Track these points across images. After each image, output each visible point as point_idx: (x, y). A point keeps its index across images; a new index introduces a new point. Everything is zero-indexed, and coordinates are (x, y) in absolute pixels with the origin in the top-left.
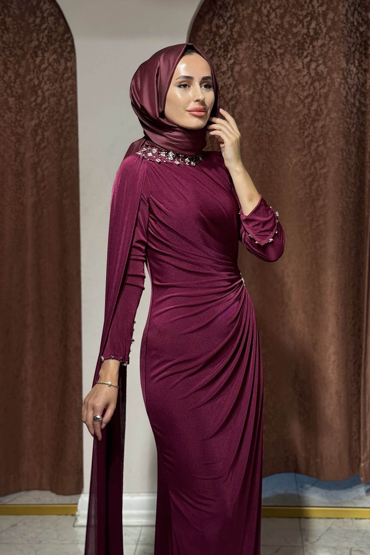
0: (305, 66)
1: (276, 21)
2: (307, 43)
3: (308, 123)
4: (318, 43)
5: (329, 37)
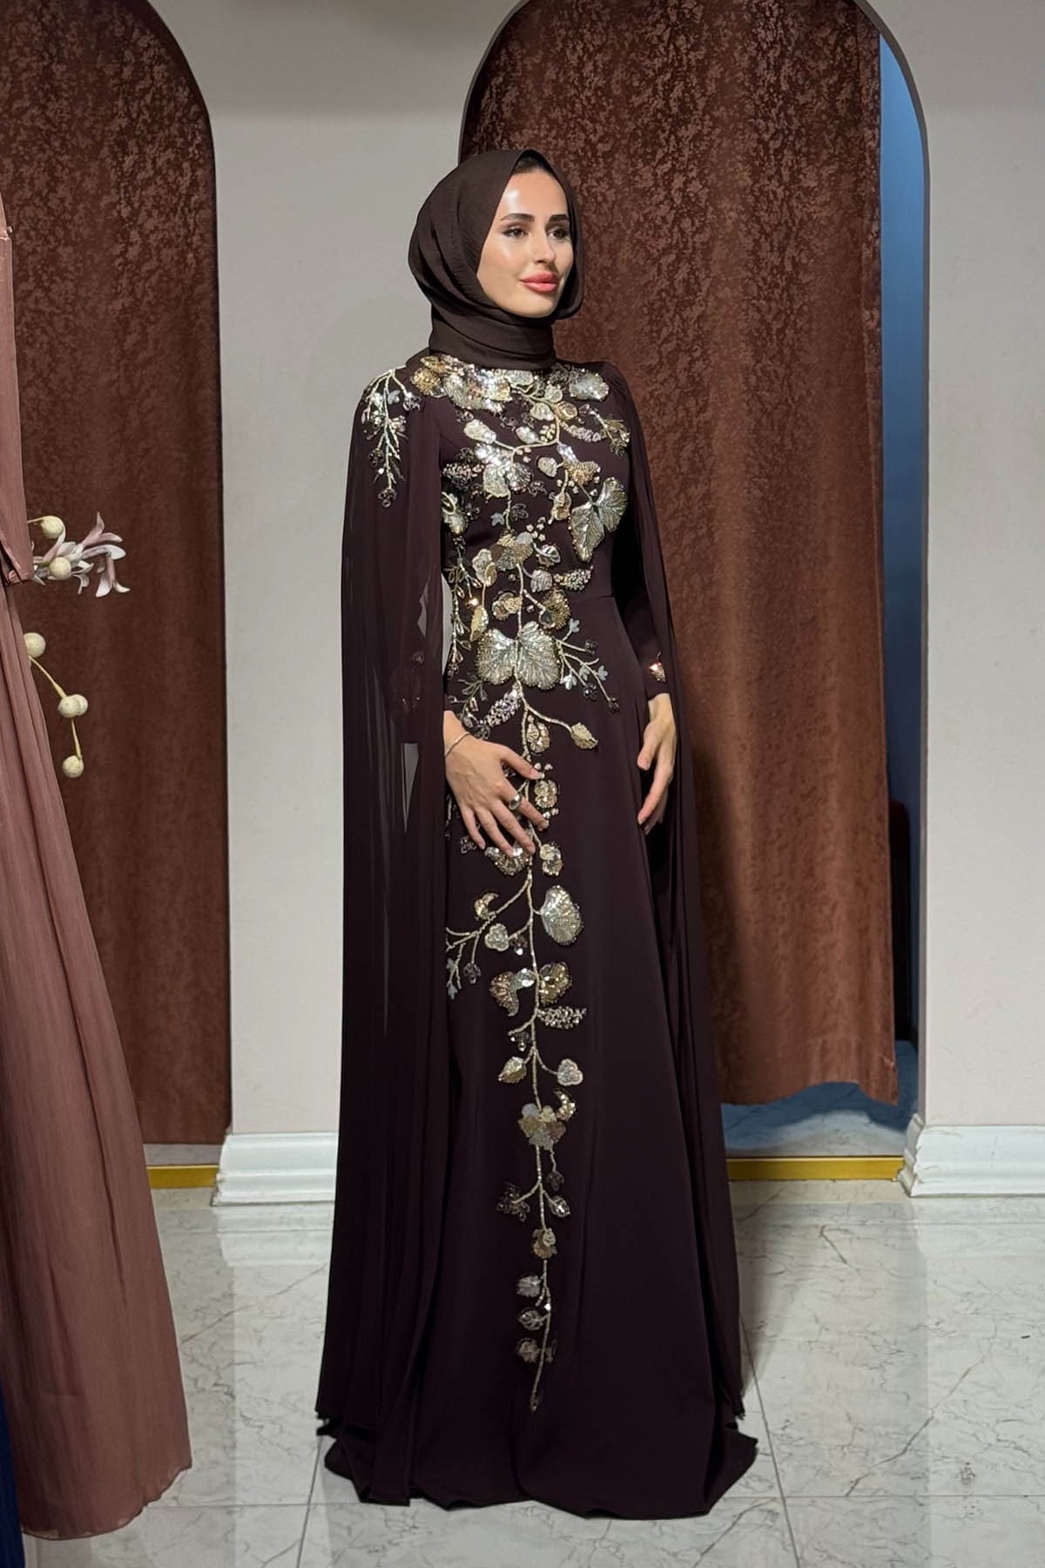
0: (660, 183)
1: (596, 79)
2: (664, 132)
3: (668, 311)
4: (687, 132)
5: (712, 118)
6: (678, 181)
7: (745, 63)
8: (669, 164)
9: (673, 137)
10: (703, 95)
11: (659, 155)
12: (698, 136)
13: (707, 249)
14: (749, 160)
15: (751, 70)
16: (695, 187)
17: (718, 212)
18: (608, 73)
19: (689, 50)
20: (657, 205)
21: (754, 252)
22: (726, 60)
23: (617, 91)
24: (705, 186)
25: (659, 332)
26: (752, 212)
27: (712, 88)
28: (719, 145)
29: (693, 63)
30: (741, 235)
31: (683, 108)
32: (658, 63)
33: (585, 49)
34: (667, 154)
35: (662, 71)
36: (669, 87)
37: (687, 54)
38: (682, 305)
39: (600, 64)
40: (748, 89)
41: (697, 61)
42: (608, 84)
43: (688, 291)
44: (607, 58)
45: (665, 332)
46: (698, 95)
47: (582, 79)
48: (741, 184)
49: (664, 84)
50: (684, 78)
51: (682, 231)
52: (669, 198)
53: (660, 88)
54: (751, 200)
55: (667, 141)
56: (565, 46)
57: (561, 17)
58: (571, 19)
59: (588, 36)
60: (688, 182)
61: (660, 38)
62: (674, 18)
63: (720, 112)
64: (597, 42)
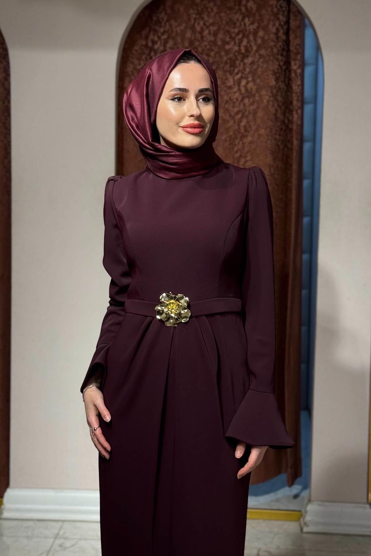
0: (236, 83)
1: (209, 38)
2: (238, 60)
3: (237, 139)
4: (248, 61)
5: (260, 55)
6: (244, 82)
7: (274, 30)
8: (240, 75)
9: (242, 64)
10: (256, 44)
11: (236, 71)
12: (252, 63)
13: (255, 113)
14: (274, 73)
15: (276, 34)
16: (251, 85)
17: (260, 96)
18: (215, 34)
19: (249, 25)
20: (235, 92)
21: (275, 114)
22: (265, 29)
23: (219, 43)
24: (255, 84)
25: (233, 148)
26: (274, 96)
27: (259, 41)
28: (262, 67)
29: (252, 30)
30: (270, 107)
31: (247, 50)
32: (236, 30)
33: (204, 24)
34: (239, 71)
35: (238, 34)
36: (241, 41)
37: (249, 26)
38: (243, 137)
39: (212, 31)
40: (274, 42)
41: (254, 30)
42: (216, 40)
43: (246, 130)
44: (215, 28)
45: (236, 149)
46: (253, 44)
47: (202, 37)
48: (271, 84)
49: (239, 40)
50: (247, 37)
51: (244, 105)
52: (239, 90)
53: (237, 41)
54: (275, 91)
55: (240, 64)
56: (195, 22)
57: (194, 9)
58: (198, 10)
59: (206, 18)
60: (248, 83)
61: (238, 20)
62: (243, 10)
63: (263, 52)
64: (211, 21)
